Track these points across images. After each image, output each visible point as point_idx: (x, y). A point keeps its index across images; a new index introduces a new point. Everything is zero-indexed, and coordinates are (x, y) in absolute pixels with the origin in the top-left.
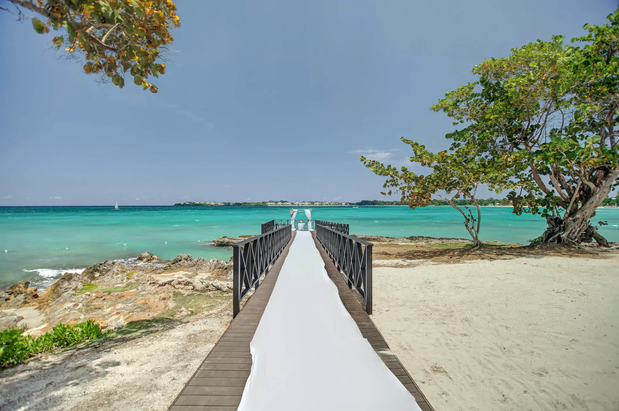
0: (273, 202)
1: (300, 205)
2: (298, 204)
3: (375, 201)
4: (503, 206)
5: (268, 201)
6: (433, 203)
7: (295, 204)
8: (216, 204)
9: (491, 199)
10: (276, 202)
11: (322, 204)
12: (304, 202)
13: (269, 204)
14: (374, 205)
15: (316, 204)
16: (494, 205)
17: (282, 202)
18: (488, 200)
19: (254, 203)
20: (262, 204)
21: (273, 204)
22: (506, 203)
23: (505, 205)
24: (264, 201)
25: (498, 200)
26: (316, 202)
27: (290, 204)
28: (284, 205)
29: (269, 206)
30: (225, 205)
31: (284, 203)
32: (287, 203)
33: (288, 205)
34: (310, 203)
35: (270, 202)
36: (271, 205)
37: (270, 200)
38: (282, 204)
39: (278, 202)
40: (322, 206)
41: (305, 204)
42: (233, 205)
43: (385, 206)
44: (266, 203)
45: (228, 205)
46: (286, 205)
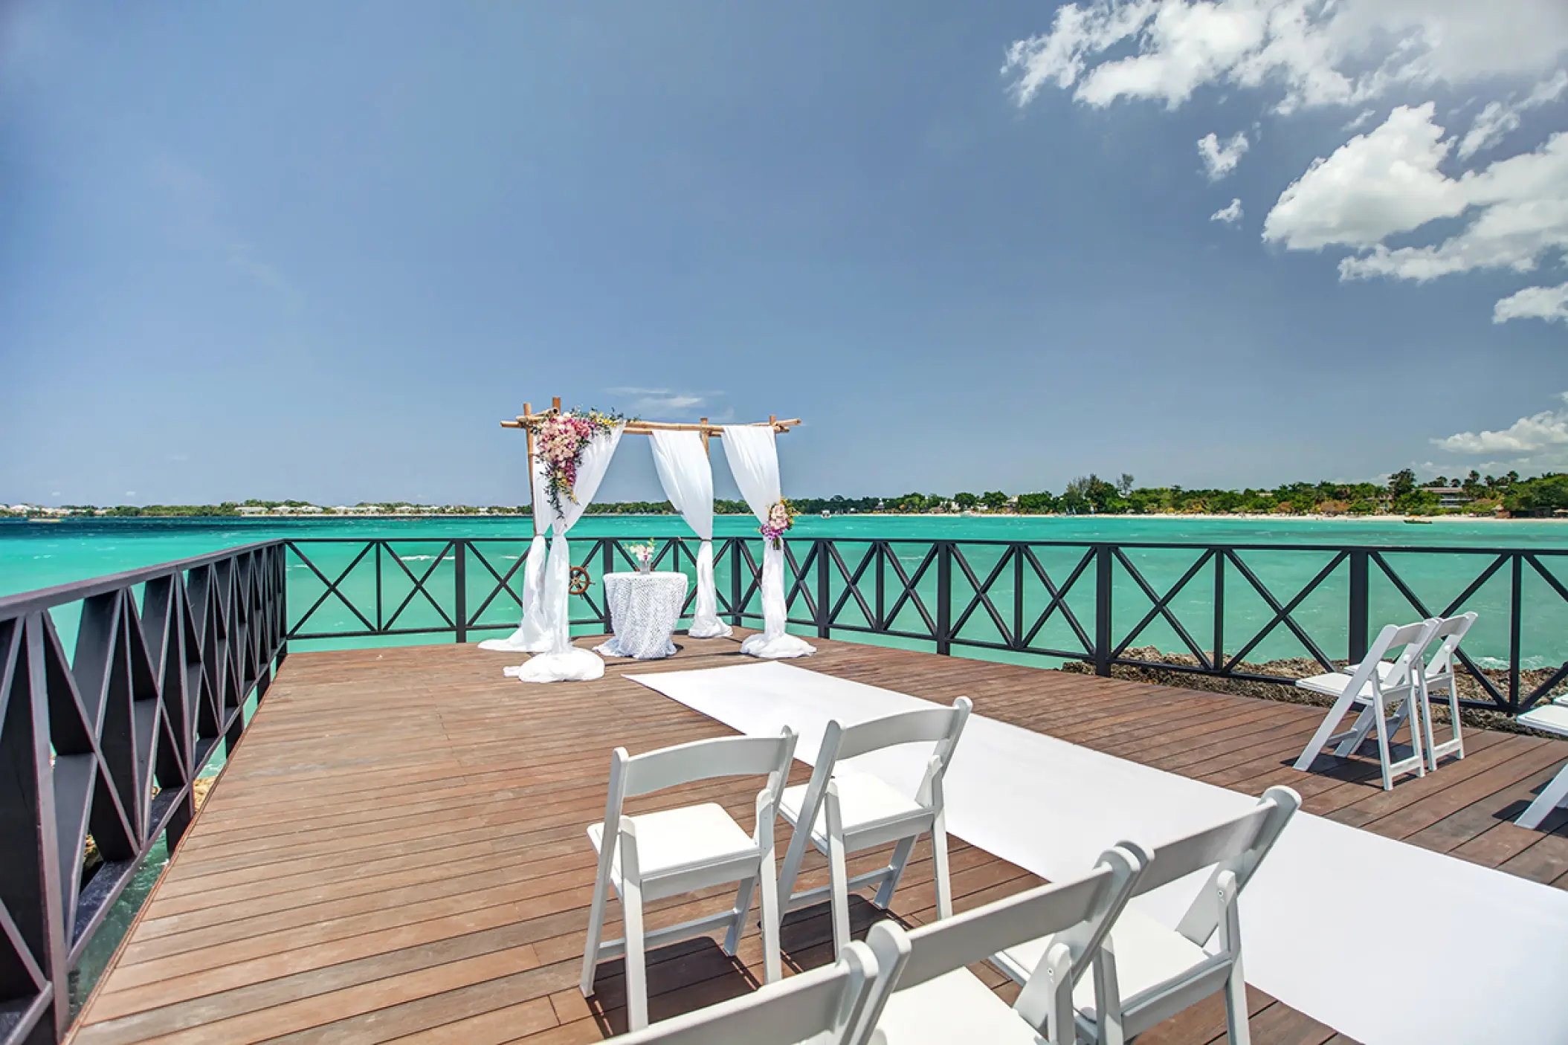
0: (259, 504)
1: (351, 514)
2: (346, 513)
4: (864, 515)
5: (243, 502)
7: (334, 512)
9: (839, 499)
10: (271, 506)
11: (419, 512)
12: (362, 505)
13: (246, 512)
15: (401, 512)
16: (846, 513)
17: (290, 504)
19: (190, 508)
20: (219, 512)
21: (260, 513)
22: (869, 508)
23: (866, 513)
24: (228, 502)
26: (400, 505)
27: (321, 510)
28: (298, 513)
29: (247, 515)
30: (74, 514)
31: (299, 509)
32: (310, 509)
33: (313, 515)
34: (383, 509)
35: (248, 503)
36: (253, 513)
37: (251, 499)
38: (292, 512)
39: (279, 505)
40: (418, 515)
41: (368, 510)
42: (108, 513)
43: (596, 514)
44: (236, 509)
45: (84, 514)
46: (304, 513)
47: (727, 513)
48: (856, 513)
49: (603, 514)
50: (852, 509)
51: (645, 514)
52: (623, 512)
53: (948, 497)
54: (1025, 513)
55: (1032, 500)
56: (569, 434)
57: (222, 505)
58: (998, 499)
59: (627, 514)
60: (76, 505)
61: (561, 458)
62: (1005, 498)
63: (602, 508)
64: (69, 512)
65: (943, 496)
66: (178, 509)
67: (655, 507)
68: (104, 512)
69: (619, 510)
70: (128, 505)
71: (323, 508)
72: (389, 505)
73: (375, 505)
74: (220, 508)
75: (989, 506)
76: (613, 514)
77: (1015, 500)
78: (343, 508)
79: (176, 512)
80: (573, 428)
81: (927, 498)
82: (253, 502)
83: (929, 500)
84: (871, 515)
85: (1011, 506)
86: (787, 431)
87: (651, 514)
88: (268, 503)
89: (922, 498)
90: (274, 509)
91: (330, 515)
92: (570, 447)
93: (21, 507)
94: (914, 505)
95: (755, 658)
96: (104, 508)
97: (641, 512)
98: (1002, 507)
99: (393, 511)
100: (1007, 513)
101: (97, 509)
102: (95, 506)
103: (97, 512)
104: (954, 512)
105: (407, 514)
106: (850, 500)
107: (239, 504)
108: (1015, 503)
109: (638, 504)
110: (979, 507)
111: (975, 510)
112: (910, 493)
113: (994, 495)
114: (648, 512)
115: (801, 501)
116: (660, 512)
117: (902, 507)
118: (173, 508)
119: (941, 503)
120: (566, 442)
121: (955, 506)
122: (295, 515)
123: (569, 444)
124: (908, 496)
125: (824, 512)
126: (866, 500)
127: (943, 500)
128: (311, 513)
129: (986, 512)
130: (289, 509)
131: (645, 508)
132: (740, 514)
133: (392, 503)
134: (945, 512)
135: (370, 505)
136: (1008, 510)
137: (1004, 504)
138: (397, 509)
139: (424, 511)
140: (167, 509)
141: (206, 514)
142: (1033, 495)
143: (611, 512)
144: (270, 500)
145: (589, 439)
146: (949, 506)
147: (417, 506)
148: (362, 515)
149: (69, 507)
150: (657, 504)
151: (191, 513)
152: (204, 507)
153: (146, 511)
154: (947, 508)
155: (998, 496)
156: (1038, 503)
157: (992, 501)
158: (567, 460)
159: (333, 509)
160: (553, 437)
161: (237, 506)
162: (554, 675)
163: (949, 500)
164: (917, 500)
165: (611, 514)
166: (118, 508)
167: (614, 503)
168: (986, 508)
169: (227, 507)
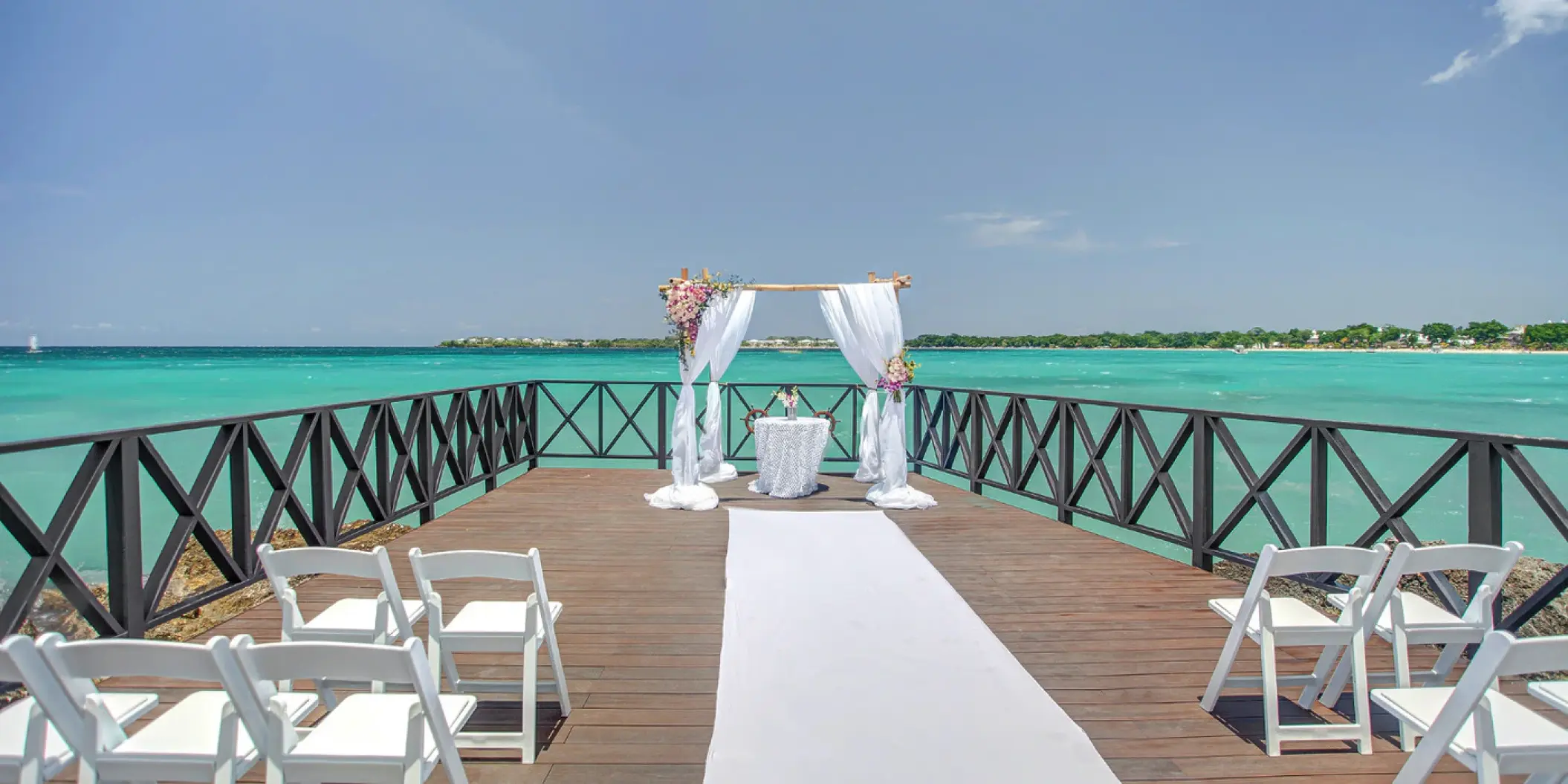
1: (761, 346)
2: (758, 345)
3: (955, 336)
4: (1291, 350)
6: (1104, 341)
7: (748, 345)
8: (546, 344)
9: (1259, 331)
11: (817, 345)
12: (771, 338)
14: (953, 346)
15: (803, 345)
16: (1266, 347)
18: (1250, 335)
22: (1299, 342)
23: (1295, 347)
25: (1275, 334)
26: (804, 338)
30: (570, 345)
34: (787, 342)
40: (817, 348)
41: (776, 343)
42: (591, 345)
43: (980, 348)
45: (576, 345)
47: (1121, 346)
48: (1281, 347)
49: (988, 348)
50: (1276, 343)
51: (1031, 348)
52: (1009, 345)
53: (1413, 329)
54: (1537, 349)
55: (1550, 332)
56: (689, 299)
58: (1492, 331)
59: (1012, 348)
60: (572, 339)
61: (684, 319)
62: (1504, 330)
63: (988, 341)
64: (566, 344)
65: (1405, 327)
67: (1042, 340)
68: (589, 343)
69: (1003, 343)
70: (603, 338)
72: (793, 339)
73: (781, 339)
74: (664, 341)
75: (1477, 340)
76: (998, 348)
77: (1521, 331)
78: (755, 341)
80: (692, 294)
81: (1380, 330)
83: (1384, 332)
84: (1301, 350)
85: (1514, 339)
86: (909, 286)
87: (1037, 348)
89: (1373, 330)
91: (746, 347)
92: (690, 310)
93: (539, 340)
94: (1361, 338)
95: (872, 504)
96: (589, 341)
97: (1027, 345)
98: (1499, 340)
99: (796, 344)
100: (1506, 348)
101: (583, 341)
102: (583, 339)
103: (584, 343)
104: (1420, 346)
105: (807, 347)
106: (1273, 334)
108: (1521, 335)
109: (1024, 337)
110: (1460, 341)
111: (1452, 345)
112: (1357, 324)
113: (1485, 326)
114: (1034, 346)
115: (1210, 334)
116: (1047, 346)
117: (1344, 340)
119: (1402, 336)
120: (687, 306)
121: (1422, 339)
123: (689, 307)
124: (1353, 328)
125: (1238, 346)
126: (1294, 333)
127: (1406, 332)
129: (1472, 347)
131: (1031, 342)
132: (1137, 349)
133: (796, 336)
134: (1408, 347)
135: (777, 338)
136: (1509, 344)
137: (1500, 336)
138: (800, 342)
139: (822, 344)
140: (629, 342)
142: (1553, 324)
143: (996, 345)
145: (708, 303)
146: (1413, 340)
147: (817, 339)
148: (771, 347)
149: (567, 340)
150: (1044, 337)
153: (615, 343)
154: (1412, 342)
155: (1492, 326)
156: (1559, 335)
157: (1481, 333)
158: (690, 320)
160: (676, 302)
162: (672, 503)
163: (1414, 333)
164: (1365, 332)
165: (995, 348)
166: (597, 341)
167: (999, 337)
168: (1472, 341)
169: (670, 340)
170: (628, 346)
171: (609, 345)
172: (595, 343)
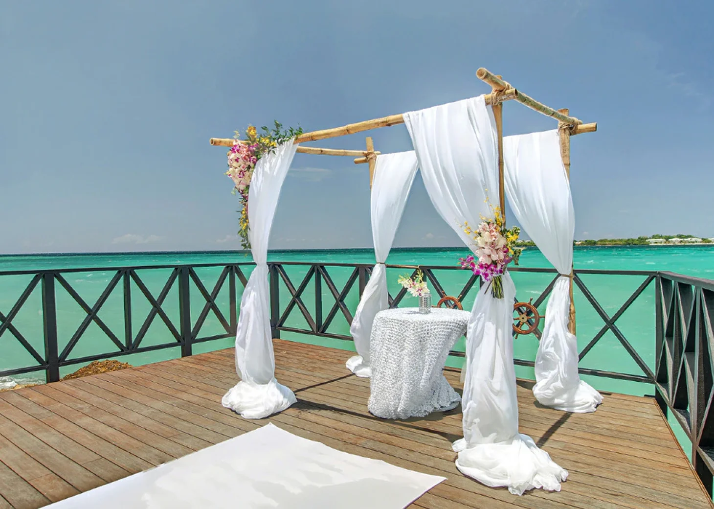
0: (661, 237)
5: (651, 236)
7: (710, 242)
10: (667, 238)
13: (653, 242)
17: (680, 236)
19: (621, 240)
20: (637, 242)
21: (661, 243)
24: (642, 236)
27: (700, 240)
28: (685, 242)
29: (652, 244)
31: (685, 239)
32: (693, 240)
33: (695, 244)
35: (654, 237)
36: (656, 243)
37: (656, 234)
38: (681, 242)
39: (673, 238)
42: (581, 244)
44: (647, 240)
46: (689, 242)
57: (639, 238)
66: (615, 241)
68: (580, 243)
71: (702, 239)
74: (637, 240)
79: (614, 243)
82: (657, 236)
88: (666, 236)
90: (670, 240)
91: (708, 244)
96: (580, 241)
107: (649, 238)
118: (612, 241)
122: (683, 244)
128: (694, 242)
130: (679, 240)
140: (610, 241)
141: (629, 244)
144: (668, 235)
151: (621, 243)
152: (629, 240)
159: (710, 239)
161: (647, 239)
166: (586, 241)
169: (642, 239)
170: (609, 244)
171: (595, 243)
172: (585, 243)
